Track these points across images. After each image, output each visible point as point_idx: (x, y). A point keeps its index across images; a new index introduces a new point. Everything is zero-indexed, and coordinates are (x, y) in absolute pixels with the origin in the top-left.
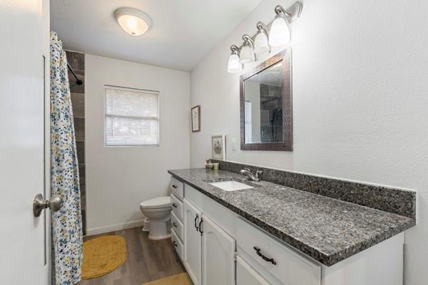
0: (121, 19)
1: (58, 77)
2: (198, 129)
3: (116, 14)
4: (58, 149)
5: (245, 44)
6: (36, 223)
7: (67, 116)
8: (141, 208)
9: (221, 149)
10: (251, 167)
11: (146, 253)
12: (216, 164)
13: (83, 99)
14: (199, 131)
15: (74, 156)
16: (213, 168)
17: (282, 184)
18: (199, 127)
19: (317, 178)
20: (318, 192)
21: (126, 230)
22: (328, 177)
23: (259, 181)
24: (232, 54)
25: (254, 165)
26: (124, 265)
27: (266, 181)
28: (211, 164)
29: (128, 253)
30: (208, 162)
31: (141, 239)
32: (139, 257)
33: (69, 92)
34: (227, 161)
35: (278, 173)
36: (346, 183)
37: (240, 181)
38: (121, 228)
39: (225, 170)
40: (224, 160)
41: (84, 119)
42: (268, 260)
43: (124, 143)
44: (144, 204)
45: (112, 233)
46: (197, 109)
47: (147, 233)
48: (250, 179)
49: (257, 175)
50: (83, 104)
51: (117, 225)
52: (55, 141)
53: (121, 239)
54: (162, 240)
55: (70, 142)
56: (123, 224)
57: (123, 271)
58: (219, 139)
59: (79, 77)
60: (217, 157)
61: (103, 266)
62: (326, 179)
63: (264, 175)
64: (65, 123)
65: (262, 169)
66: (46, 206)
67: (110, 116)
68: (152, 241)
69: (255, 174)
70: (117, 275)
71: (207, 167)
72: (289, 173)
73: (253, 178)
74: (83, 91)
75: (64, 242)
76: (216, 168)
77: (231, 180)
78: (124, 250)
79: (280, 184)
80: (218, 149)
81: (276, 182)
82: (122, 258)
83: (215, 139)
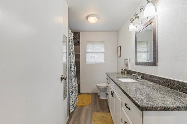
0: (89, 19)
1: (70, 42)
2: (120, 56)
3: (87, 17)
4: (70, 64)
5: (135, 18)
6: (61, 82)
7: (72, 54)
8: (97, 86)
9: (128, 64)
10: (139, 73)
11: (98, 103)
12: (126, 71)
13: (79, 47)
14: (120, 57)
15: (74, 66)
16: (124, 73)
17: (152, 81)
18: (120, 55)
19: (167, 79)
20: (168, 86)
21: (93, 94)
22: (173, 79)
23: (142, 79)
24: (131, 22)
25: (141, 72)
26: (90, 105)
27: (145, 79)
28: (123, 71)
29: (92, 101)
30: (122, 70)
31: (97, 97)
32: (95, 104)
33: (73, 46)
34: (131, 70)
35: (150, 76)
36: (182, 83)
37: (133, 79)
38: (91, 93)
39: (129, 74)
40: (129, 69)
41: (80, 54)
42: (127, 108)
43: (95, 62)
44: (98, 85)
45: (88, 94)
46: (119, 48)
47: (99, 96)
48: (138, 78)
49: (141, 77)
50: (80, 49)
51: (90, 91)
52: (70, 61)
53: (90, 97)
54: (104, 100)
55: (73, 62)
56: (91, 91)
57: (89, 107)
58: (127, 60)
59: (78, 40)
60: (126, 68)
61: (84, 103)
62: (172, 80)
63: (144, 77)
64: (72, 56)
65: (143, 74)
66: (63, 78)
67: (87, 52)
68: (100, 99)
69: (139, 76)
70: (87, 107)
71: (122, 73)
72: (155, 76)
73: (139, 78)
74: (79, 45)
75: (72, 92)
76: (126, 73)
77: (130, 78)
78: (91, 100)
79: (151, 81)
80: (127, 65)
81: (149, 80)
82: (90, 102)
83: (126, 60)
